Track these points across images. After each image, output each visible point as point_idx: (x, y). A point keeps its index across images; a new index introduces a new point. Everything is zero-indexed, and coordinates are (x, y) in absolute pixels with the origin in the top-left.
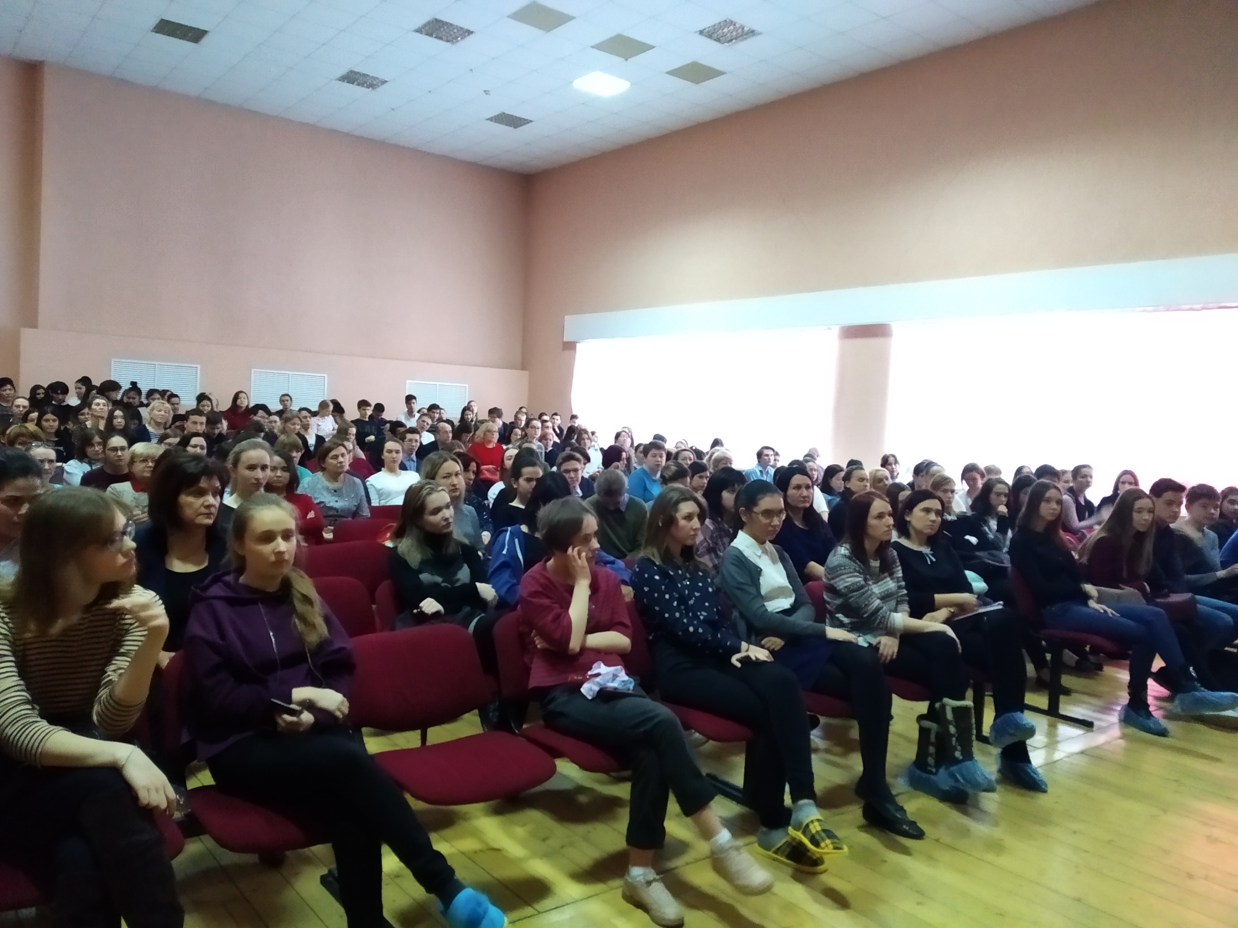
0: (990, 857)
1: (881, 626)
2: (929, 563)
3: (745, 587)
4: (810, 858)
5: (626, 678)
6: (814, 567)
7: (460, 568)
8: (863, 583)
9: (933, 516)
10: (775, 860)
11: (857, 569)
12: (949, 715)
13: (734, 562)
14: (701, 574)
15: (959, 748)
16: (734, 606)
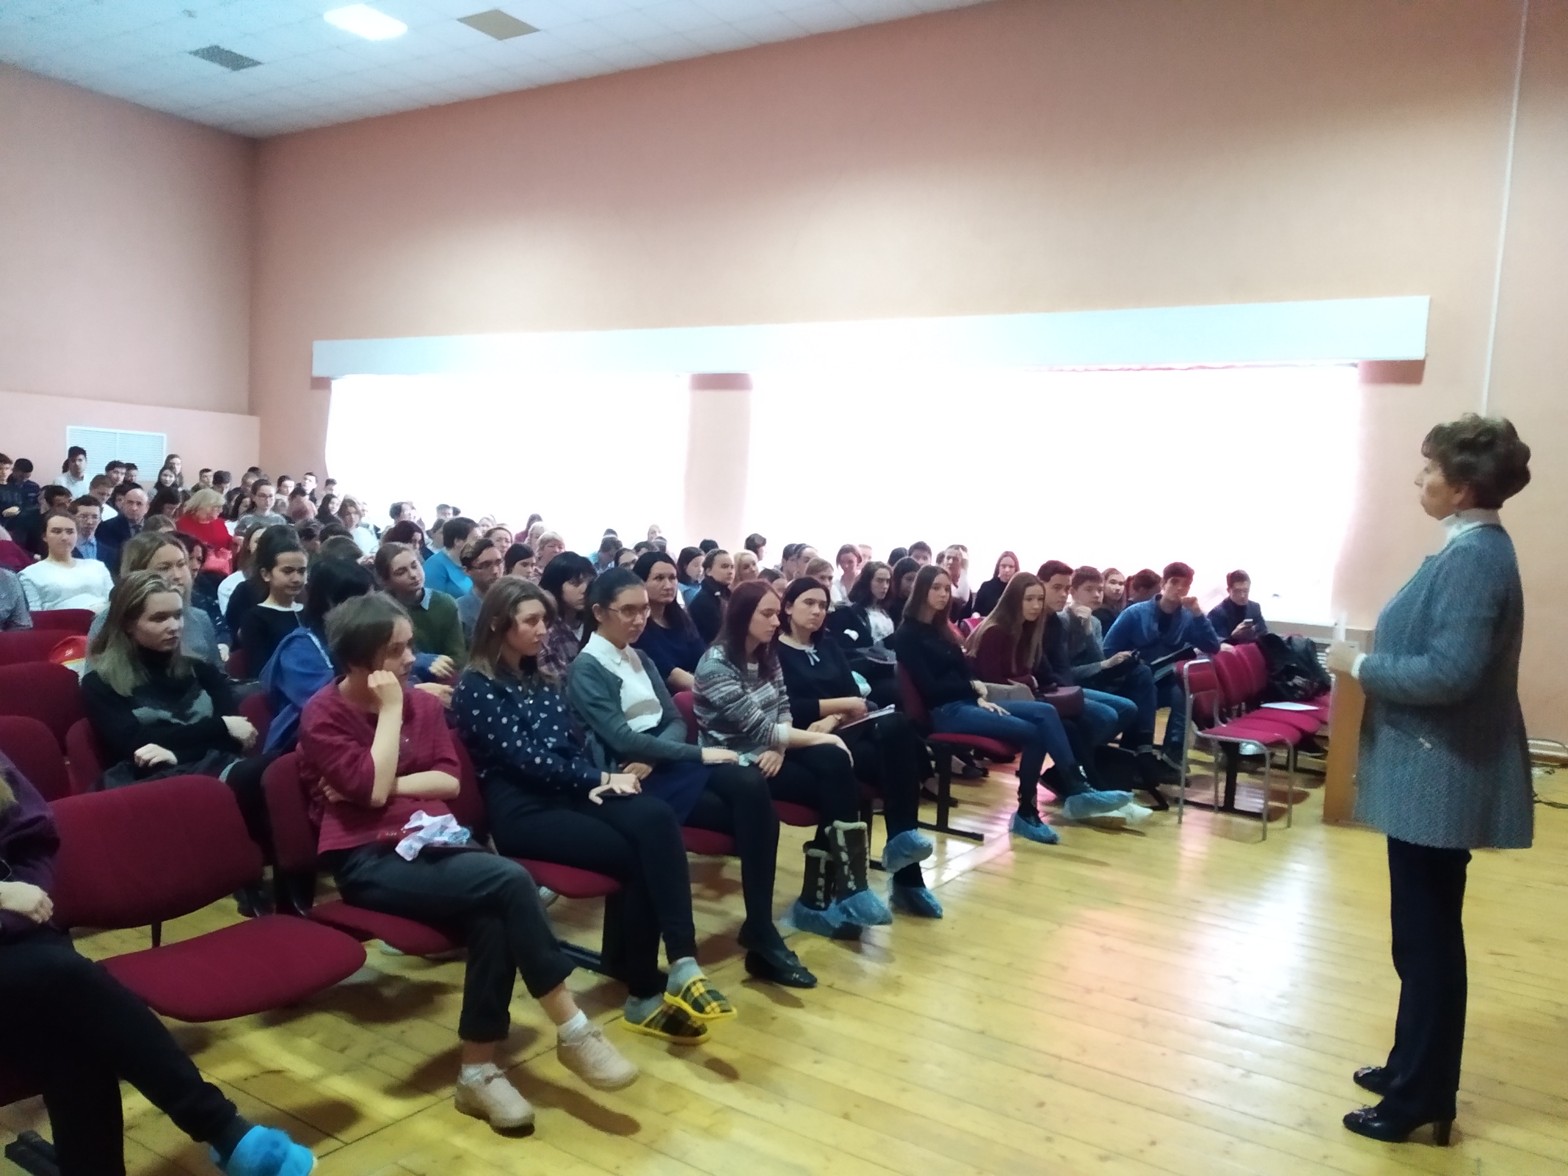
0: (889, 998)
1: (764, 740)
2: (812, 663)
3: (601, 703)
4: (690, 1027)
5: (458, 828)
6: (681, 675)
7: (197, 696)
8: (740, 691)
9: (816, 609)
10: (646, 1034)
11: (733, 675)
12: (841, 840)
13: (588, 672)
14: (546, 689)
15: (852, 877)
16: (588, 728)
